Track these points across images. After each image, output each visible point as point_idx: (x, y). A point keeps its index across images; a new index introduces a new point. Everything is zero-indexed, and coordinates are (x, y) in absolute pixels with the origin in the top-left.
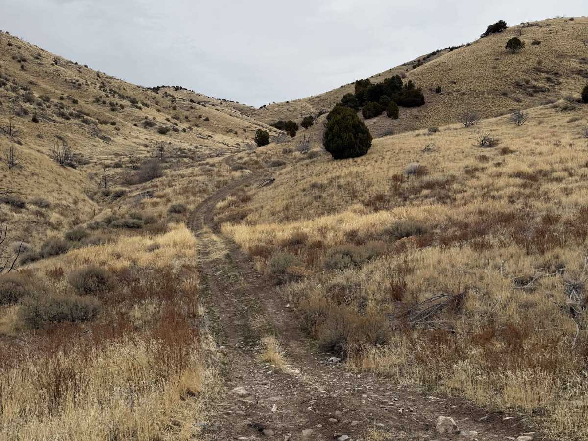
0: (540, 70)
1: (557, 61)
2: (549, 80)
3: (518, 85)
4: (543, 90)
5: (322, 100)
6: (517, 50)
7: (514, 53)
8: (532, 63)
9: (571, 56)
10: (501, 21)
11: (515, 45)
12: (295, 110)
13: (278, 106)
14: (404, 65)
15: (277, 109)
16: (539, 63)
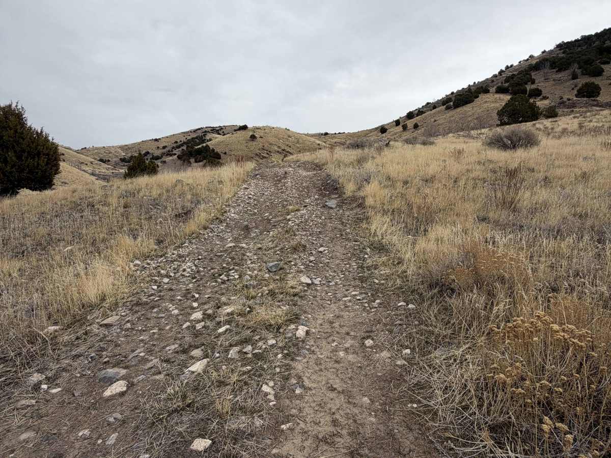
0: (264, 149)
1: (270, 146)
2: (267, 154)
3: (257, 155)
4: (266, 158)
5: (129, 148)
6: (254, 140)
7: (253, 140)
8: (261, 146)
9: (275, 145)
10: (245, 125)
11: (253, 137)
12: (111, 153)
13: (97, 148)
14: (182, 133)
15: (96, 151)
16: (263, 146)
